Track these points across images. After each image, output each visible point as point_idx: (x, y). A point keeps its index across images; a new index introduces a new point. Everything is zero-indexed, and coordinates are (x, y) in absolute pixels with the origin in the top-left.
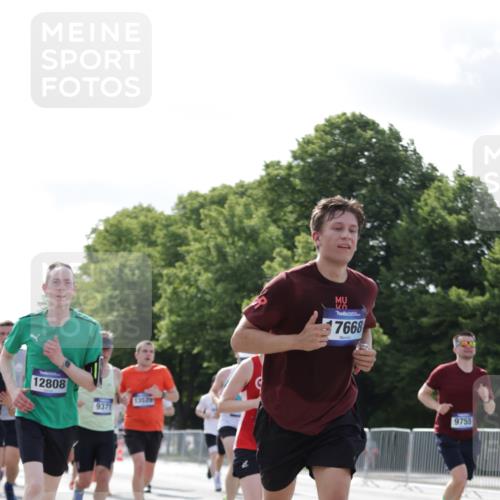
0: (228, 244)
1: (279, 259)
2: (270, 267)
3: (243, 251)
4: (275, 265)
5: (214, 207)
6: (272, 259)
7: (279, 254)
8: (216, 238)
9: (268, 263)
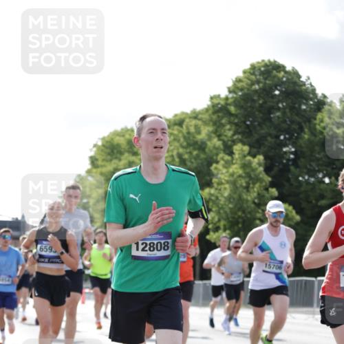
0: (187, 153)
1: (222, 162)
2: (216, 168)
3: (197, 157)
4: (220, 166)
5: (176, 127)
6: (217, 162)
7: (222, 159)
8: (178, 149)
9: (214, 165)
